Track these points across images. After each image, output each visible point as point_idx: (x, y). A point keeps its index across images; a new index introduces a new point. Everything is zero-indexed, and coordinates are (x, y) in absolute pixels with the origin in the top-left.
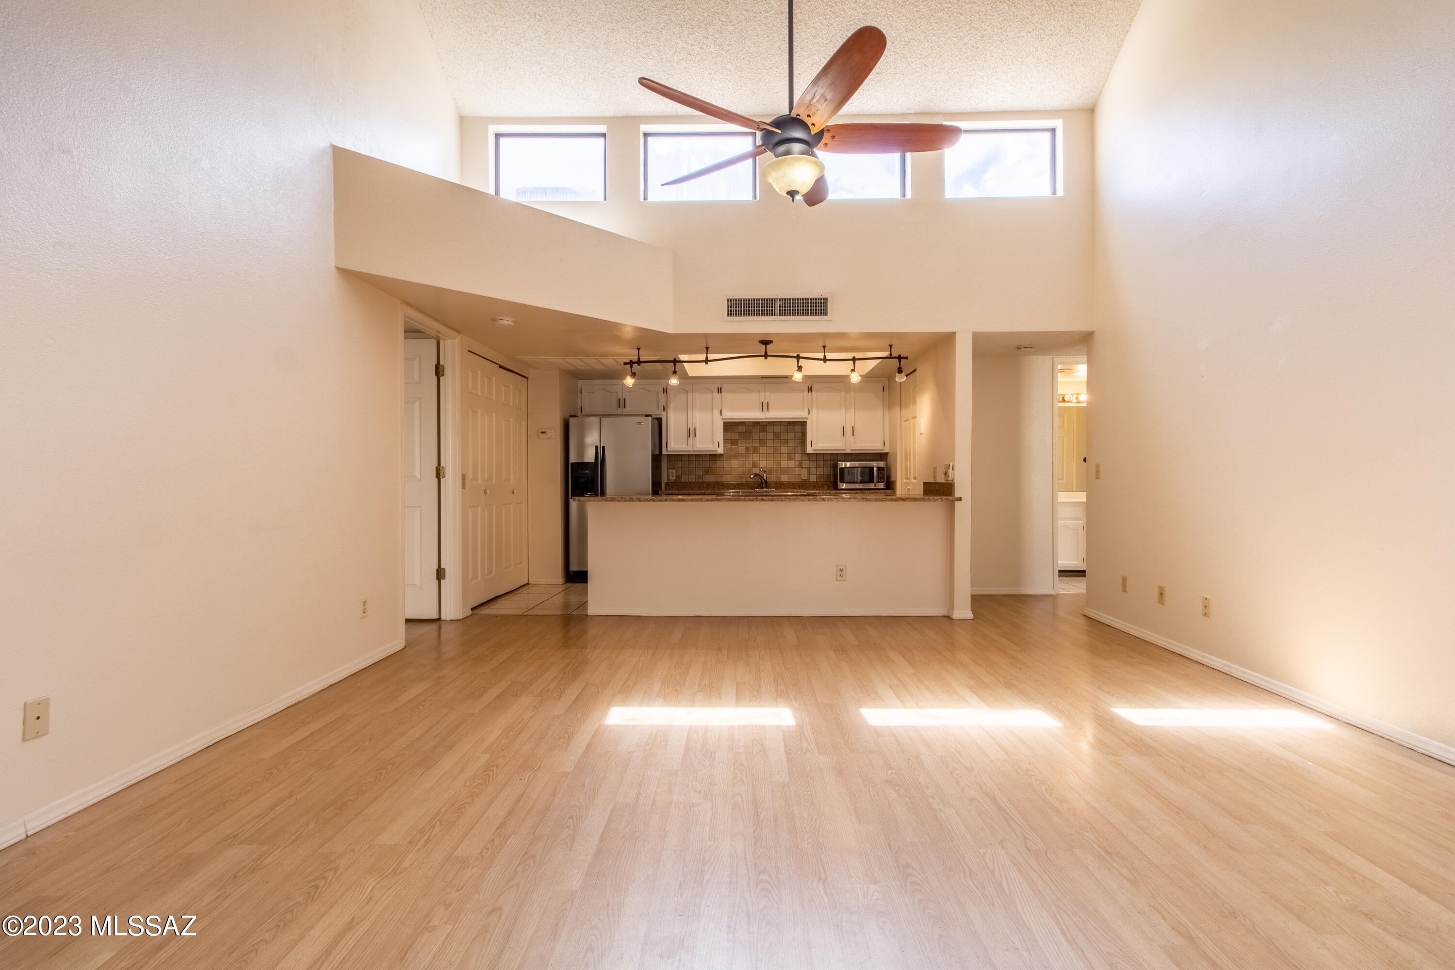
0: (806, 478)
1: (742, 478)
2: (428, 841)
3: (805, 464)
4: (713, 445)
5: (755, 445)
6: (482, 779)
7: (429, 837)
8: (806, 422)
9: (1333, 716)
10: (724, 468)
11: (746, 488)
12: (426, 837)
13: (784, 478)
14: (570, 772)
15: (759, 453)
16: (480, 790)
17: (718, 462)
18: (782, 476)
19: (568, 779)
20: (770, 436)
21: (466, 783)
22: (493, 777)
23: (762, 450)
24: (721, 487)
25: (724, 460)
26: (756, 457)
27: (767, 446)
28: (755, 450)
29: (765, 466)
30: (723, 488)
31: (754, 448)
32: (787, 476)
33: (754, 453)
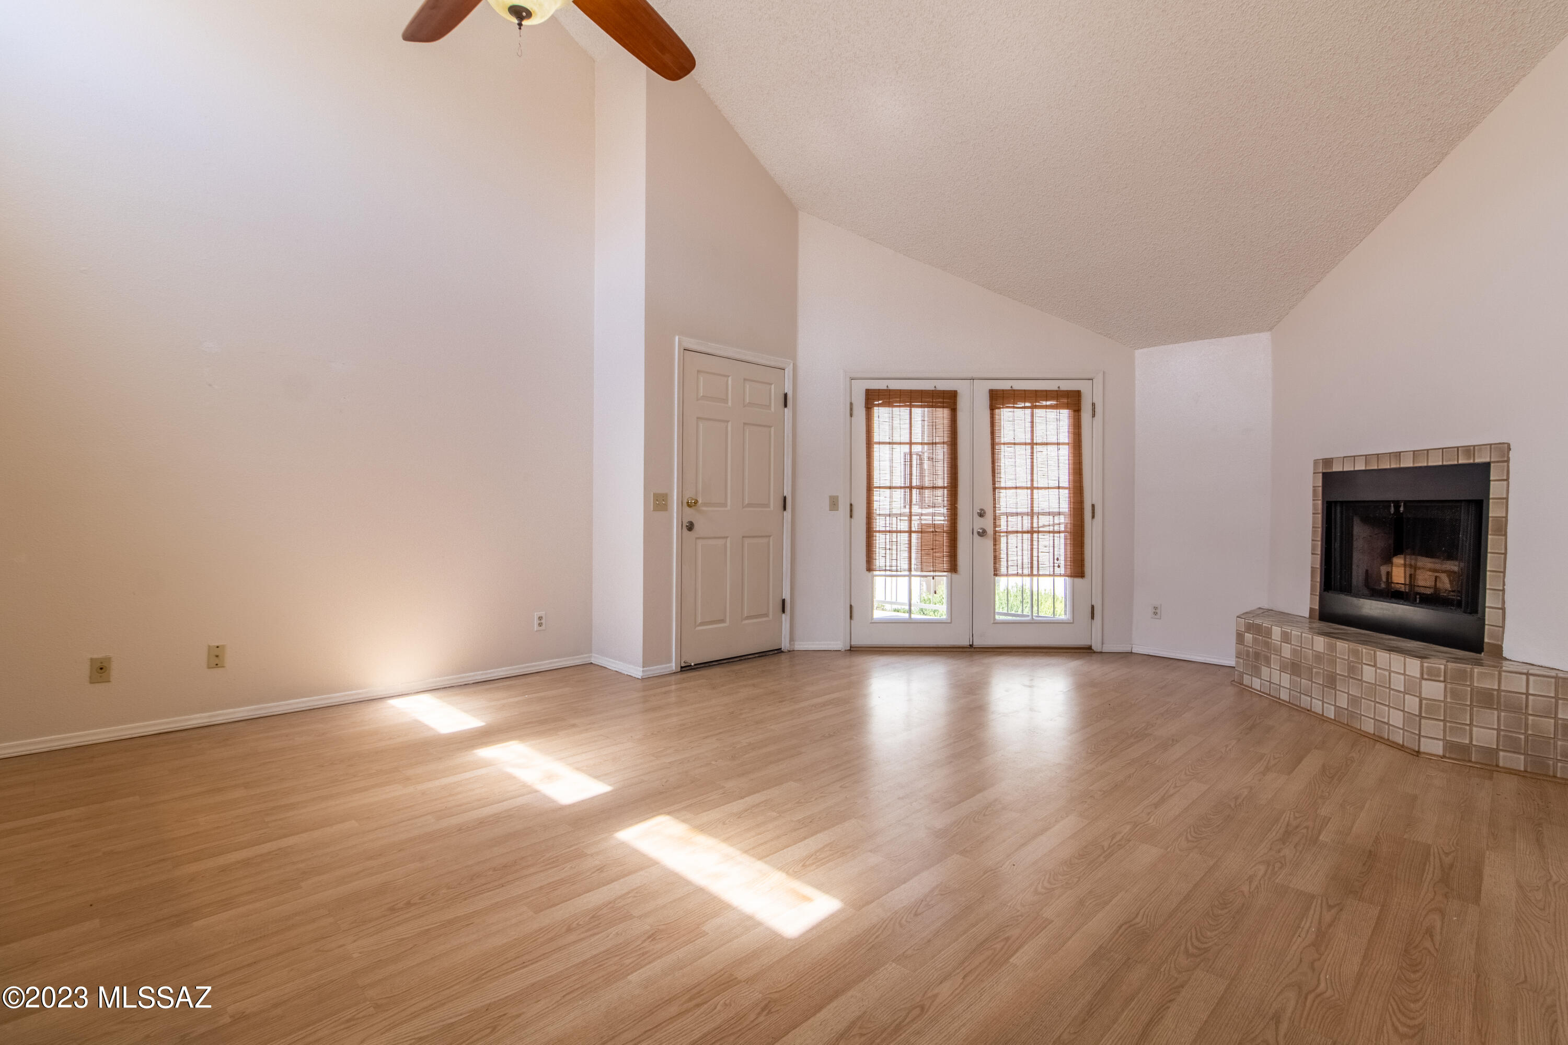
2: (1113, 837)
6: (1057, 881)
7: (1112, 840)
9: (403, 693)
12: (1114, 841)
14: (957, 854)
16: (1061, 868)
19: (964, 847)
21: (1078, 881)
22: (1045, 878)
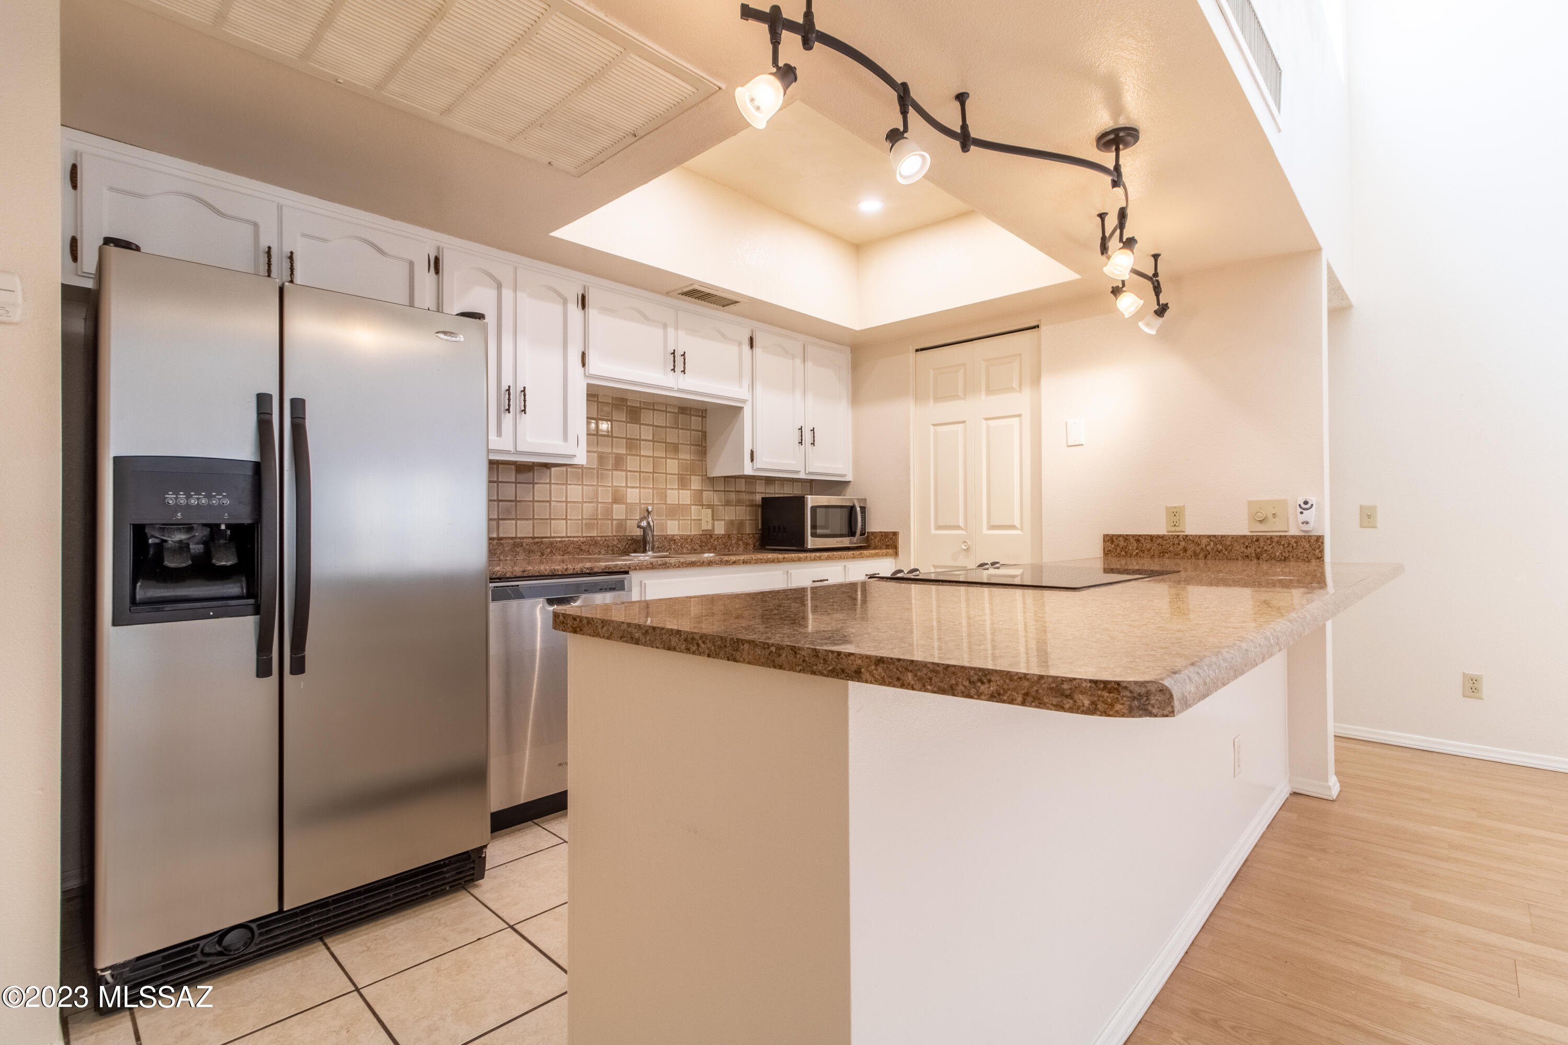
0: (710, 527)
3: (708, 496)
5: (618, 452)
8: (743, 408)
10: (549, 502)
11: (603, 551)
13: (673, 528)
15: (626, 471)
17: (536, 486)
18: (669, 522)
23: (632, 463)
24: (549, 550)
25: (550, 483)
26: (618, 479)
27: (640, 456)
28: (619, 462)
29: (638, 502)
30: (551, 552)
31: (616, 457)
32: (677, 522)
33: (616, 470)
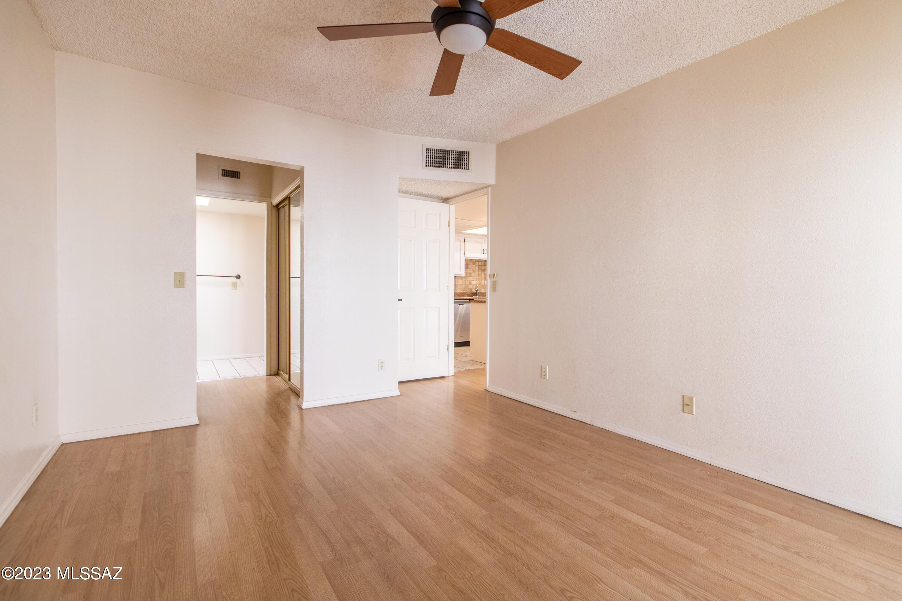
1: (464, 290)
4: (460, 271)
11: (467, 296)
15: (472, 277)
20: (477, 267)
23: (473, 275)
26: (470, 279)
27: (476, 273)
31: (470, 274)
33: (470, 276)
